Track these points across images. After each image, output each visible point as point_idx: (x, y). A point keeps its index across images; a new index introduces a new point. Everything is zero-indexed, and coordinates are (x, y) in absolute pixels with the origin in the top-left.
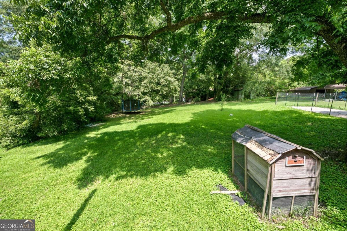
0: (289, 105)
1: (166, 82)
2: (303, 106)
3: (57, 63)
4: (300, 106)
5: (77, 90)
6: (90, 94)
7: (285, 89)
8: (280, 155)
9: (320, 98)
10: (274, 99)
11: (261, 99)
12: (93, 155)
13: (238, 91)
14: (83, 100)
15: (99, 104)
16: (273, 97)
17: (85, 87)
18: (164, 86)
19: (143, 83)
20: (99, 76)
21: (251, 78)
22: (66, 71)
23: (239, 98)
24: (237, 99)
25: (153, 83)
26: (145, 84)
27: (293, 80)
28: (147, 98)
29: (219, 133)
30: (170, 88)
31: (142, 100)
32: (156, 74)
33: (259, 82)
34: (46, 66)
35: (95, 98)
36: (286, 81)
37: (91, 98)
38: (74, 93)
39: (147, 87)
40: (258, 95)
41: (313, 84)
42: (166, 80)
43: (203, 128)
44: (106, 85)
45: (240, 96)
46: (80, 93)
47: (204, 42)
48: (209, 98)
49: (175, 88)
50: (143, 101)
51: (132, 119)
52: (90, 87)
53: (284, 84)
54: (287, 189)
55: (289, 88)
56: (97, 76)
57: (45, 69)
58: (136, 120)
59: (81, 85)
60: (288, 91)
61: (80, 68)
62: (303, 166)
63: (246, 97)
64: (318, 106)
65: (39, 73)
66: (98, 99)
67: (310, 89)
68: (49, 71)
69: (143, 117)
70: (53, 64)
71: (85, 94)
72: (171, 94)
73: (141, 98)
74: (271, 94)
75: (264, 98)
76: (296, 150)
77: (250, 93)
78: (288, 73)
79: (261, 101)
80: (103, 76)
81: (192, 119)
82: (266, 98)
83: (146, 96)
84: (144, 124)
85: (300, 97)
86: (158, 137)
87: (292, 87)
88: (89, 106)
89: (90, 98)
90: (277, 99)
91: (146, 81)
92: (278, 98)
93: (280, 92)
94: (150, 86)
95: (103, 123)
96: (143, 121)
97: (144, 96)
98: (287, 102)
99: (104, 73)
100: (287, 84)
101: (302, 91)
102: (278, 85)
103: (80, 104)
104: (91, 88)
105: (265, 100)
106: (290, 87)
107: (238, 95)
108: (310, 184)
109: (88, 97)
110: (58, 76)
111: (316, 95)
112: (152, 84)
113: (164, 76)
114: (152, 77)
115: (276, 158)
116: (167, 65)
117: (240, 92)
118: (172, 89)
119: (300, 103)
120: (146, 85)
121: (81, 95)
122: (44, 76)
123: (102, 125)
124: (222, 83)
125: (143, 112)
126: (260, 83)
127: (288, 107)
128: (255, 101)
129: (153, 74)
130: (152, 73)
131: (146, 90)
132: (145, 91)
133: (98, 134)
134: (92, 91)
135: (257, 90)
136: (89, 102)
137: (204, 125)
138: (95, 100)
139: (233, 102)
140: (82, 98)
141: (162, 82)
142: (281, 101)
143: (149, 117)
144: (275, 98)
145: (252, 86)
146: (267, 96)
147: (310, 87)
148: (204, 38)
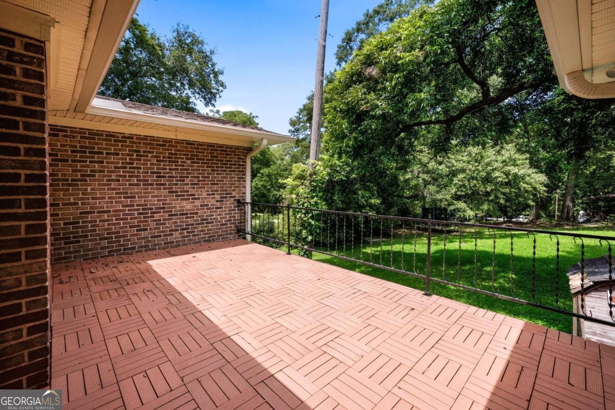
1: (505, 177)
3: (346, 165)
5: (360, 190)
6: (373, 195)
12: (367, 270)
14: (365, 203)
15: (383, 209)
17: (368, 186)
18: (502, 184)
19: (456, 180)
20: (385, 172)
22: (352, 171)
25: (476, 179)
26: (459, 181)
28: (461, 205)
30: (519, 189)
31: (452, 208)
32: (483, 164)
34: (338, 169)
35: (379, 202)
37: (375, 201)
38: (355, 193)
39: (464, 186)
42: (507, 174)
44: (392, 185)
46: (362, 194)
49: (535, 188)
50: (454, 210)
51: (434, 239)
52: (374, 186)
56: (382, 174)
57: (337, 171)
58: (439, 242)
59: (364, 185)
61: (365, 167)
65: (333, 176)
66: (382, 203)
68: (340, 173)
69: (453, 238)
70: (343, 165)
71: (367, 195)
72: (521, 199)
73: (449, 205)
80: (391, 173)
83: (460, 202)
84: (449, 248)
86: (463, 268)
88: (370, 211)
89: (373, 201)
91: (461, 176)
94: (469, 184)
95: (386, 240)
96: (450, 244)
97: (456, 202)
99: (392, 169)
103: (360, 207)
104: (375, 188)
109: (371, 200)
110: (346, 177)
112: (475, 182)
113: (501, 165)
114: (473, 169)
116: (511, 145)
118: (522, 189)
120: (460, 183)
121: (363, 197)
122: (336, 177)
123: (383, 242)
125: (457, 231)
129: (477, 164)
130: (476, 161)
131: (462, 191)
132: (459, 193)
133: (377, 251)
134: (375, 192)
136: (372, 207)
138: (379, 204)
140: (363, 200)
141: (496, 178)
143: (466, 240)
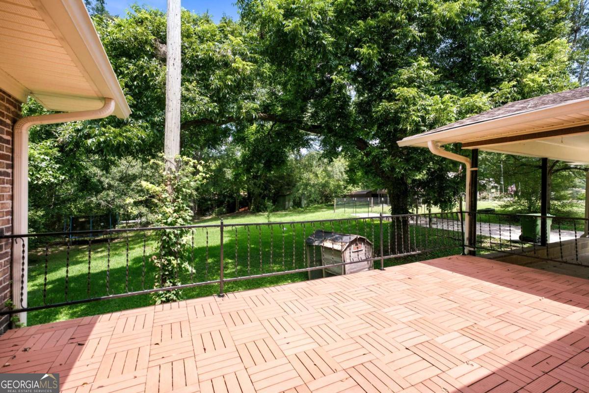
0: (348, 213)
2: (361, 213)
4: (359, 213)
7: (341, 193)
8: (348, 243)
9: (376, 204)
10: (332, 207)
11: (315, 207)
13: (284, 196)
16: (329, 203)
21: (300, 178)
23: (287, 206)
24: (284, 209)
27: (348, 183)
29: (277, 250)
33: (312, 184)
36: (342, 183)
40: (311, 201)
41: (367, 187)
43: (253, 247)
45: (287, 203)
47: (252, 138)
48: (240, 208)
53: (339, 186)
54: (355, 270)
55: (346, 192)
60: (345, 196)
62: (362, 250)
63: (296, 205)
64: (374, 212)
67: (365, 193)
74: (326, 200)
75: (319, 206)
76: (355, 240)
77: (300, 199)
78: (342, 175)
79: (316, 209)
81: (231, 238)
82: (321, 205)
85: (358, 203)
87: (348, 190)
90: (335, 206)
92: (337, 205)
93: (336, 196)
98: (346, 209)
100: (343, 187)
101: (359, 196)
102: (333, 188)
105: (321, 208)
106: (345, 190)
107: (284, 201)
108: (368, 264)
111: (370, 200)
115: (346, 247)
117: (287, 198)
119: (358, 210)
124: (260, 185)
126: (313, 186)
127: (347, 214)
128: (309, 210)
135: (310, 195)
137: (254, 245)
139: (278, 213)
142: (339, 208)
144: (333, 205)
145: (304, 189)
146: (322, 203)
147: (365, 191)
148: (253, 134)
